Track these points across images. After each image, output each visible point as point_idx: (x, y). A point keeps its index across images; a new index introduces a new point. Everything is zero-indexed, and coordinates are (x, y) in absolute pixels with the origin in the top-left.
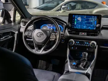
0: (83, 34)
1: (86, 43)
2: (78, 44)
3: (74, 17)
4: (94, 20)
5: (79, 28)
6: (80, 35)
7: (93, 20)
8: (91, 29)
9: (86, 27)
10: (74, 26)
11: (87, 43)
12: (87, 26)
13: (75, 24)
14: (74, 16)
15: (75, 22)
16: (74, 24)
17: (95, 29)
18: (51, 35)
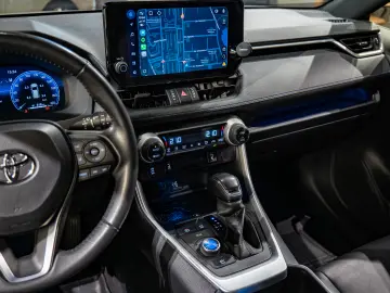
0: (183, 94)
1: (207, 134)
2: (180, 146)
3: (135, 20)
4: (220, 23)
5: (164, 72)
6: (174, 105)
7: (214, 27)
8: (210, 67)
9: (192, 63)
10: (136, 67)
11: (214, 133)
12: (193, 55)
13: (144, 54)
14: (131, 14)
15: (143, 47)
16: (137, 58)
17: (224, 64)
18: (77, 147)
